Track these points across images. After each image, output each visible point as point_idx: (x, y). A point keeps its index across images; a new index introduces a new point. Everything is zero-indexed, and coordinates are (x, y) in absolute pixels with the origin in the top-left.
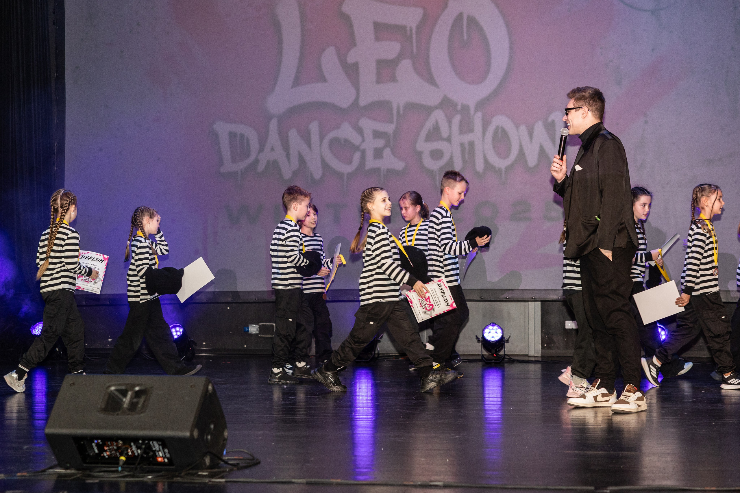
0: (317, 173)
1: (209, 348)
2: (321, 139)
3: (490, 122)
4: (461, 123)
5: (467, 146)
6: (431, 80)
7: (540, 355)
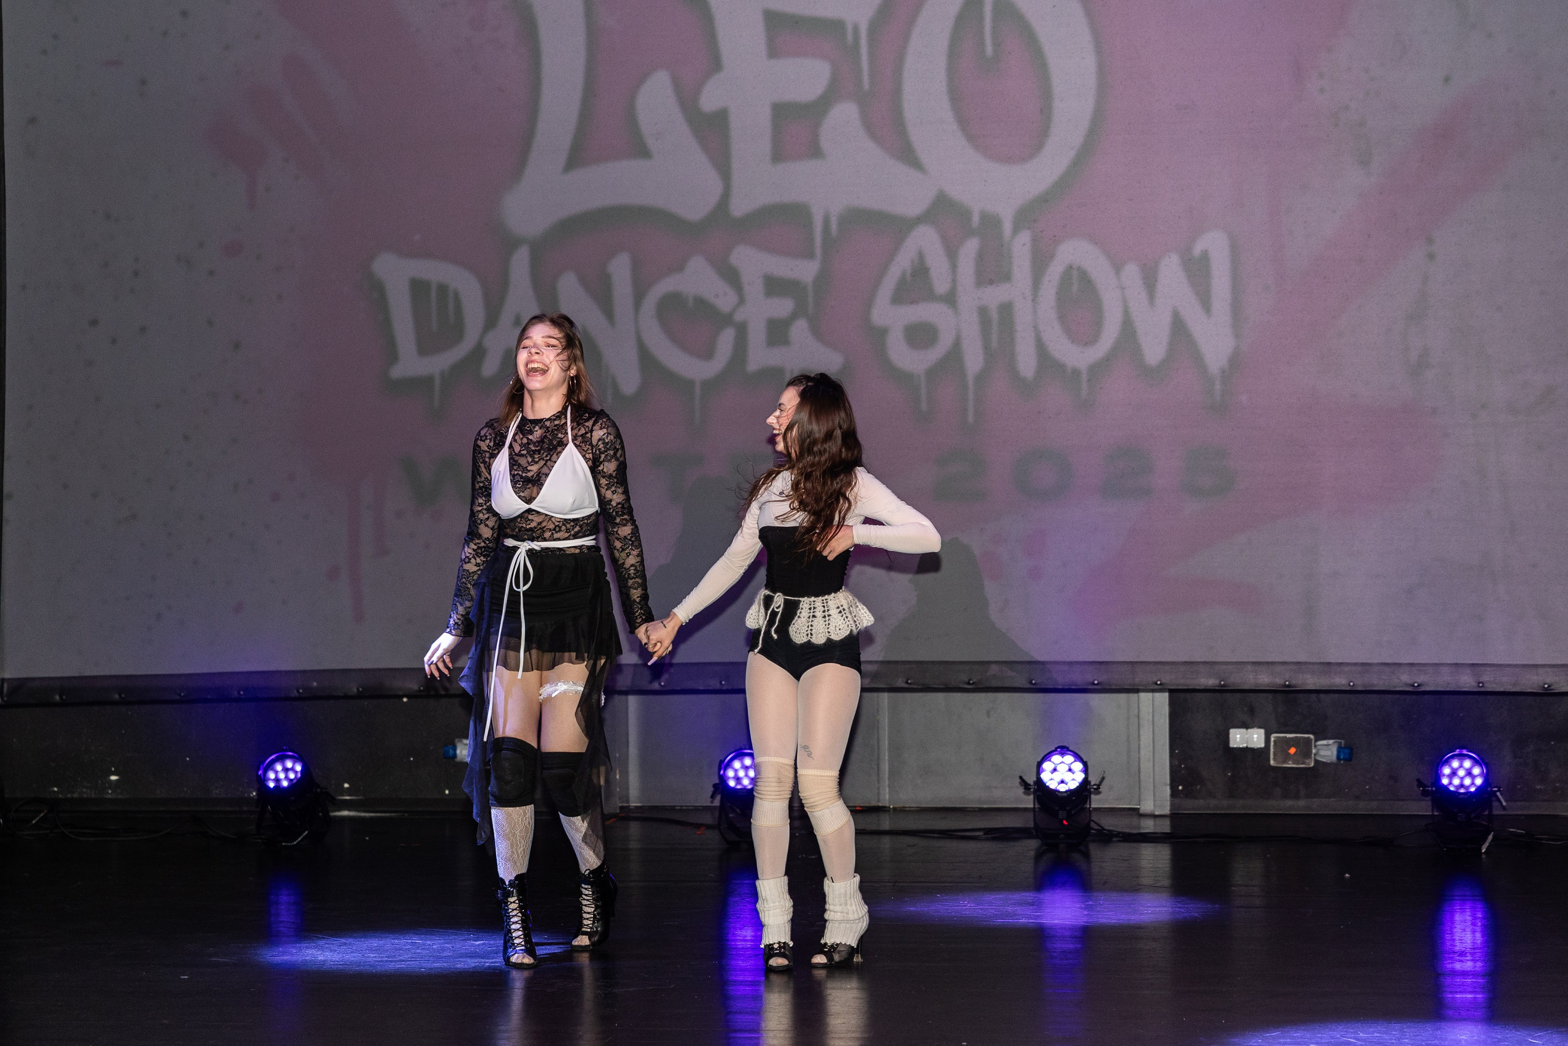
0: (629, 381)
1: (361, 797)
2: (639, 297)
3: (1052, 256)
4: (981, 257)
5: (995, 316)
6: (907, 155)
7: (1167, 810)
